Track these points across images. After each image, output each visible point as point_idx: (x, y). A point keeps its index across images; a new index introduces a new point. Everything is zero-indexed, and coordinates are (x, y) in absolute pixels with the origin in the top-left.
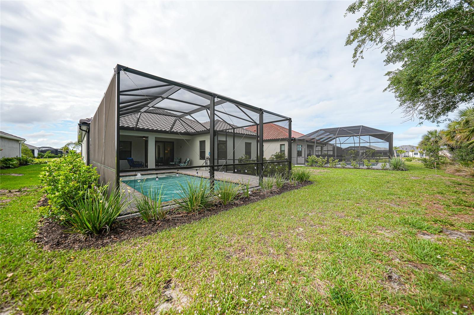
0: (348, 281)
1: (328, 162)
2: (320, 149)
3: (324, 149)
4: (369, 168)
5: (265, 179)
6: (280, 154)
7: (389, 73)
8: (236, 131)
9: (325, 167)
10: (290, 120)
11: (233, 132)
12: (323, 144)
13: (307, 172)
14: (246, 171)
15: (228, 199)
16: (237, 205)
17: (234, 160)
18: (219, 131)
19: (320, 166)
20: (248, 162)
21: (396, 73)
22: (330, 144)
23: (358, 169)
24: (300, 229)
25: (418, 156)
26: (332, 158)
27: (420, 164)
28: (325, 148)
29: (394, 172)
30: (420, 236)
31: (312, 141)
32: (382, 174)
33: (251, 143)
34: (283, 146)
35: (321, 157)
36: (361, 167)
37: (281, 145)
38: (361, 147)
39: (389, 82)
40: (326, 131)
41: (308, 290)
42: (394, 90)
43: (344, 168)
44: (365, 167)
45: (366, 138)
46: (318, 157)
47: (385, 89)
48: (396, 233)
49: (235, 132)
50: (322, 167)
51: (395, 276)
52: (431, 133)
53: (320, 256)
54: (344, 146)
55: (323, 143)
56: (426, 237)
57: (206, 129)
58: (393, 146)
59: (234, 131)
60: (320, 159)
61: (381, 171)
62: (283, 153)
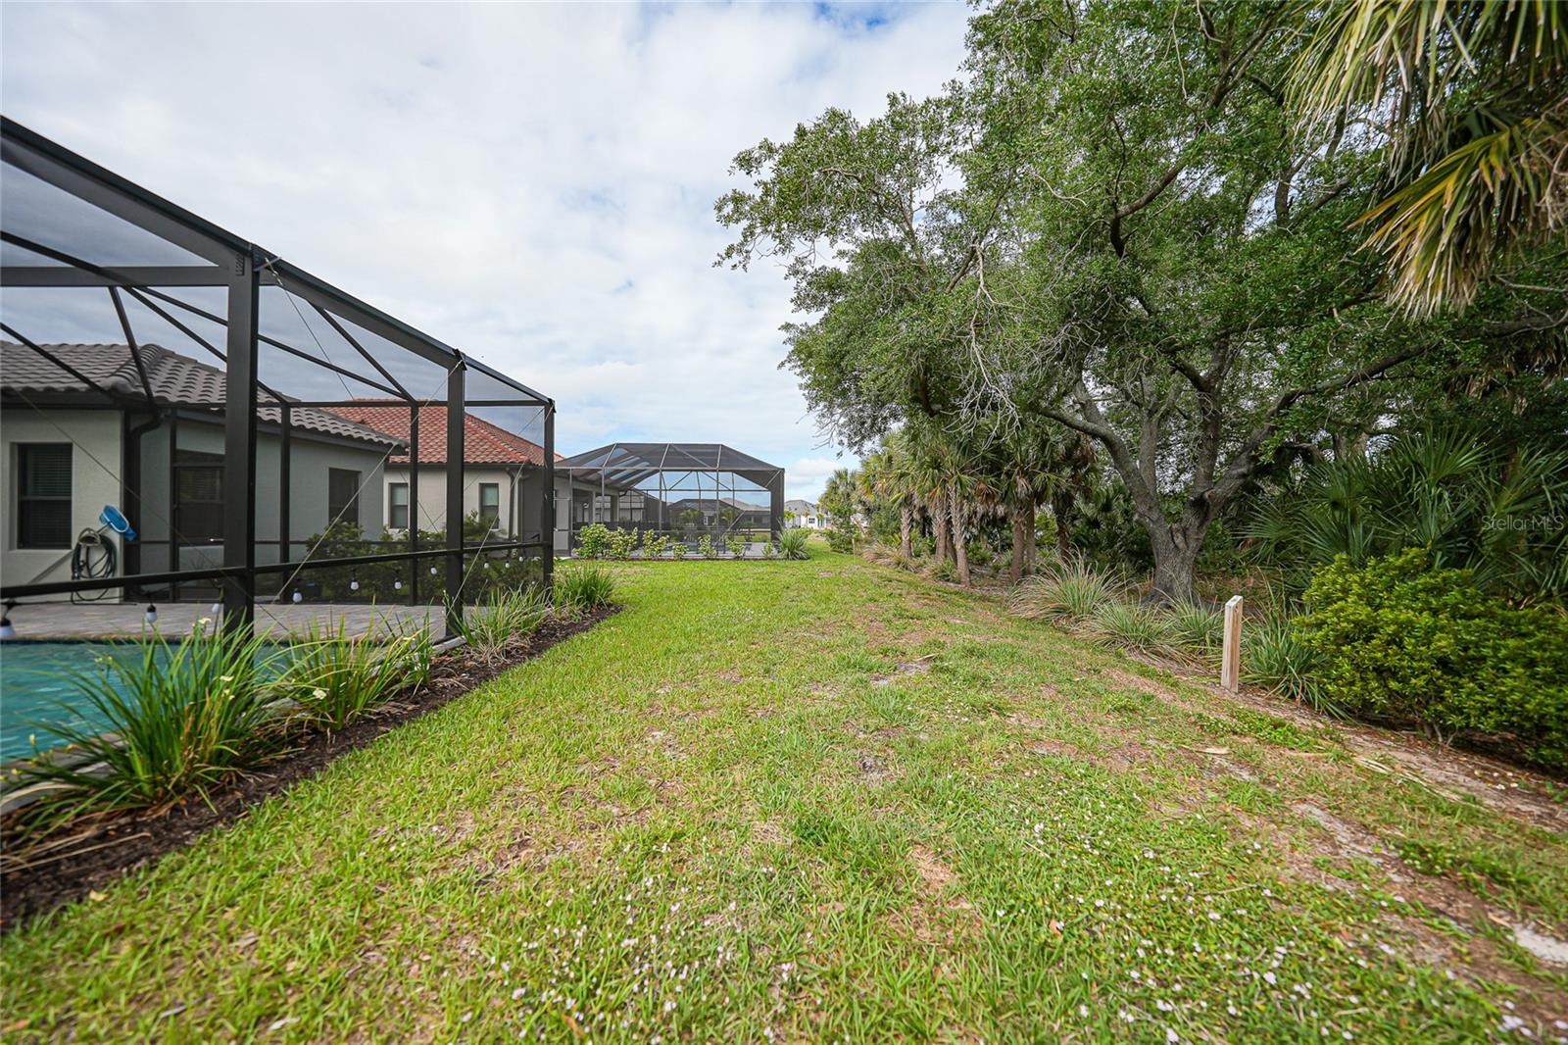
0: (810, 799)
1: (640, 544)
2: (608, 505)
3: (622, 505)
4: (737, 558)
5: (472, 613)
6: (477, 519)
7: (787, 327)
8: (298, 418)
9: (633, 559)
10: (549, 405)
11: (280, 421)
12: (619, 490)
13: (605, 574)
14: (354, 586)
15: (350, 705)
16: (396, 721)
17: (285, 543)
18: (183, 405)
19: (617, 559)
20: (363, 551)
21: (802, 332)
22: (635, 490)
23: (715, 562)
24: (654, 733)
25: (815, 526)
26: (651, 532)
27: (823, 543)
28: (624, 503)
29: (788, 563)
30: (874, 684)
31: (592, 477)
32: (769, 569)
33: (356, 474)
34: (490, 493)
35: (619, 529)
36: (721, 554)
37: (483, 487)
38: (704, 501)
39: (790, 348)
40: (632, 449)
41: (751, 849)
42: (798, 370)
43: (682, 559)
44: (731, 554)
45: (726, 477)
46: (610, 530)
47: (783, 364)
48: (842, 689)
49: (294, 422)
50: (625, 559)
51: (869, 761)
52: (839, 475)
53: (738, 775)
54: (672, 498)
55: (618, 485)
56: (881, 683)
57: (82, 386)
58: (786, 500)
59: (286, 416)
60: (617, 536)
61: (763, 562)
62: (489, 514)
